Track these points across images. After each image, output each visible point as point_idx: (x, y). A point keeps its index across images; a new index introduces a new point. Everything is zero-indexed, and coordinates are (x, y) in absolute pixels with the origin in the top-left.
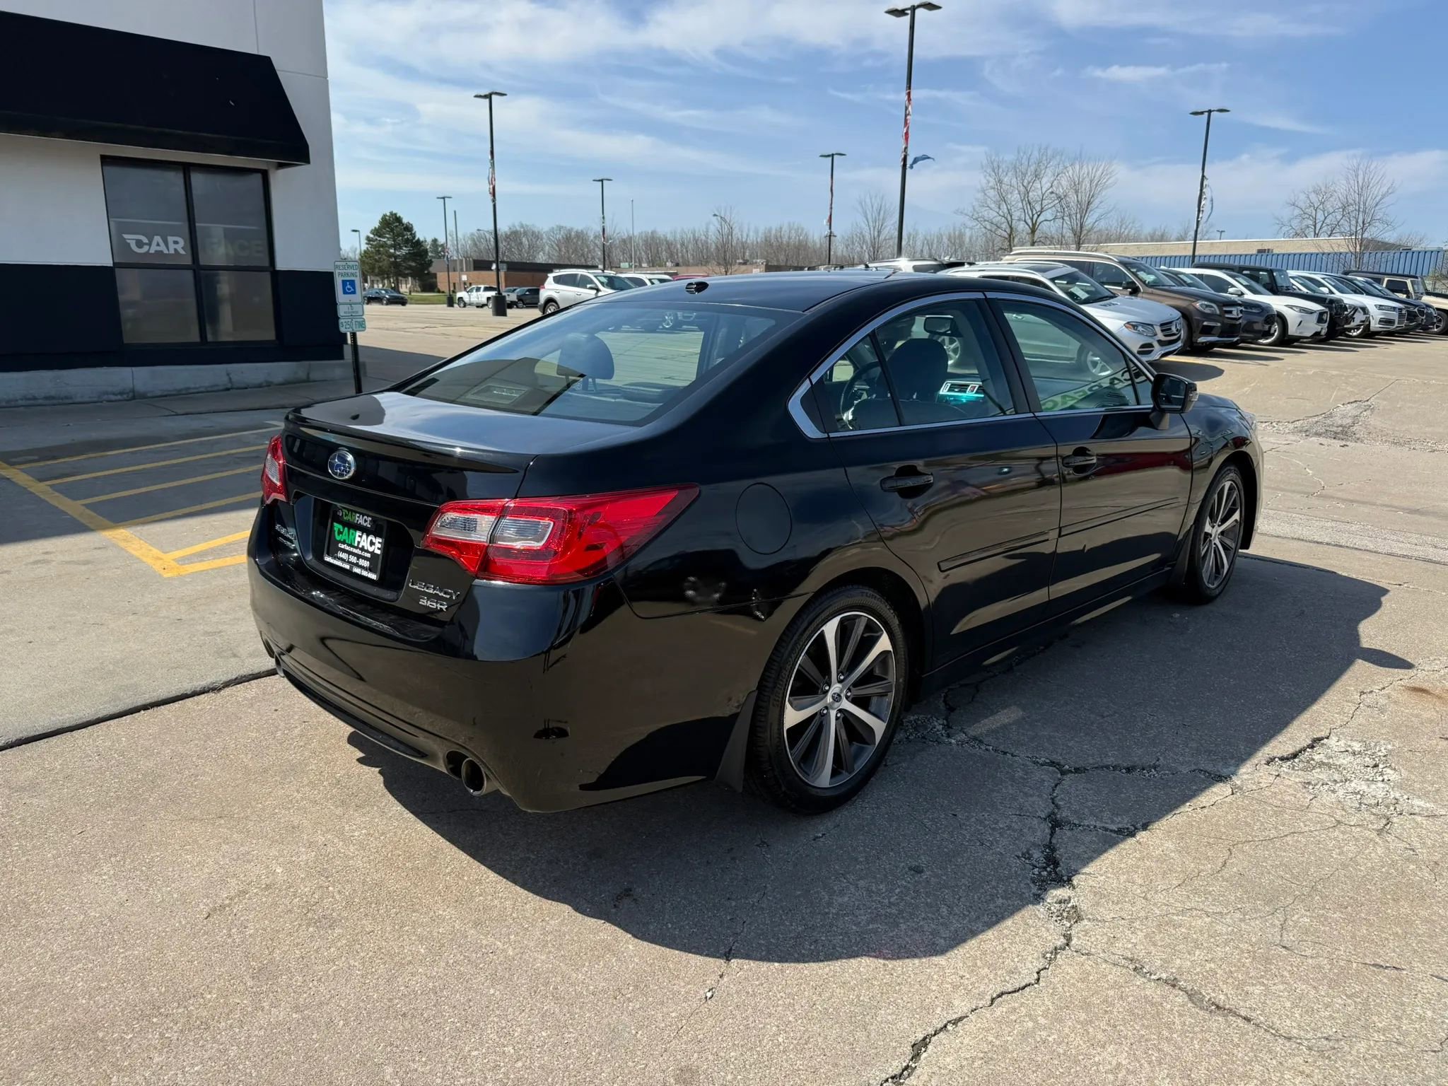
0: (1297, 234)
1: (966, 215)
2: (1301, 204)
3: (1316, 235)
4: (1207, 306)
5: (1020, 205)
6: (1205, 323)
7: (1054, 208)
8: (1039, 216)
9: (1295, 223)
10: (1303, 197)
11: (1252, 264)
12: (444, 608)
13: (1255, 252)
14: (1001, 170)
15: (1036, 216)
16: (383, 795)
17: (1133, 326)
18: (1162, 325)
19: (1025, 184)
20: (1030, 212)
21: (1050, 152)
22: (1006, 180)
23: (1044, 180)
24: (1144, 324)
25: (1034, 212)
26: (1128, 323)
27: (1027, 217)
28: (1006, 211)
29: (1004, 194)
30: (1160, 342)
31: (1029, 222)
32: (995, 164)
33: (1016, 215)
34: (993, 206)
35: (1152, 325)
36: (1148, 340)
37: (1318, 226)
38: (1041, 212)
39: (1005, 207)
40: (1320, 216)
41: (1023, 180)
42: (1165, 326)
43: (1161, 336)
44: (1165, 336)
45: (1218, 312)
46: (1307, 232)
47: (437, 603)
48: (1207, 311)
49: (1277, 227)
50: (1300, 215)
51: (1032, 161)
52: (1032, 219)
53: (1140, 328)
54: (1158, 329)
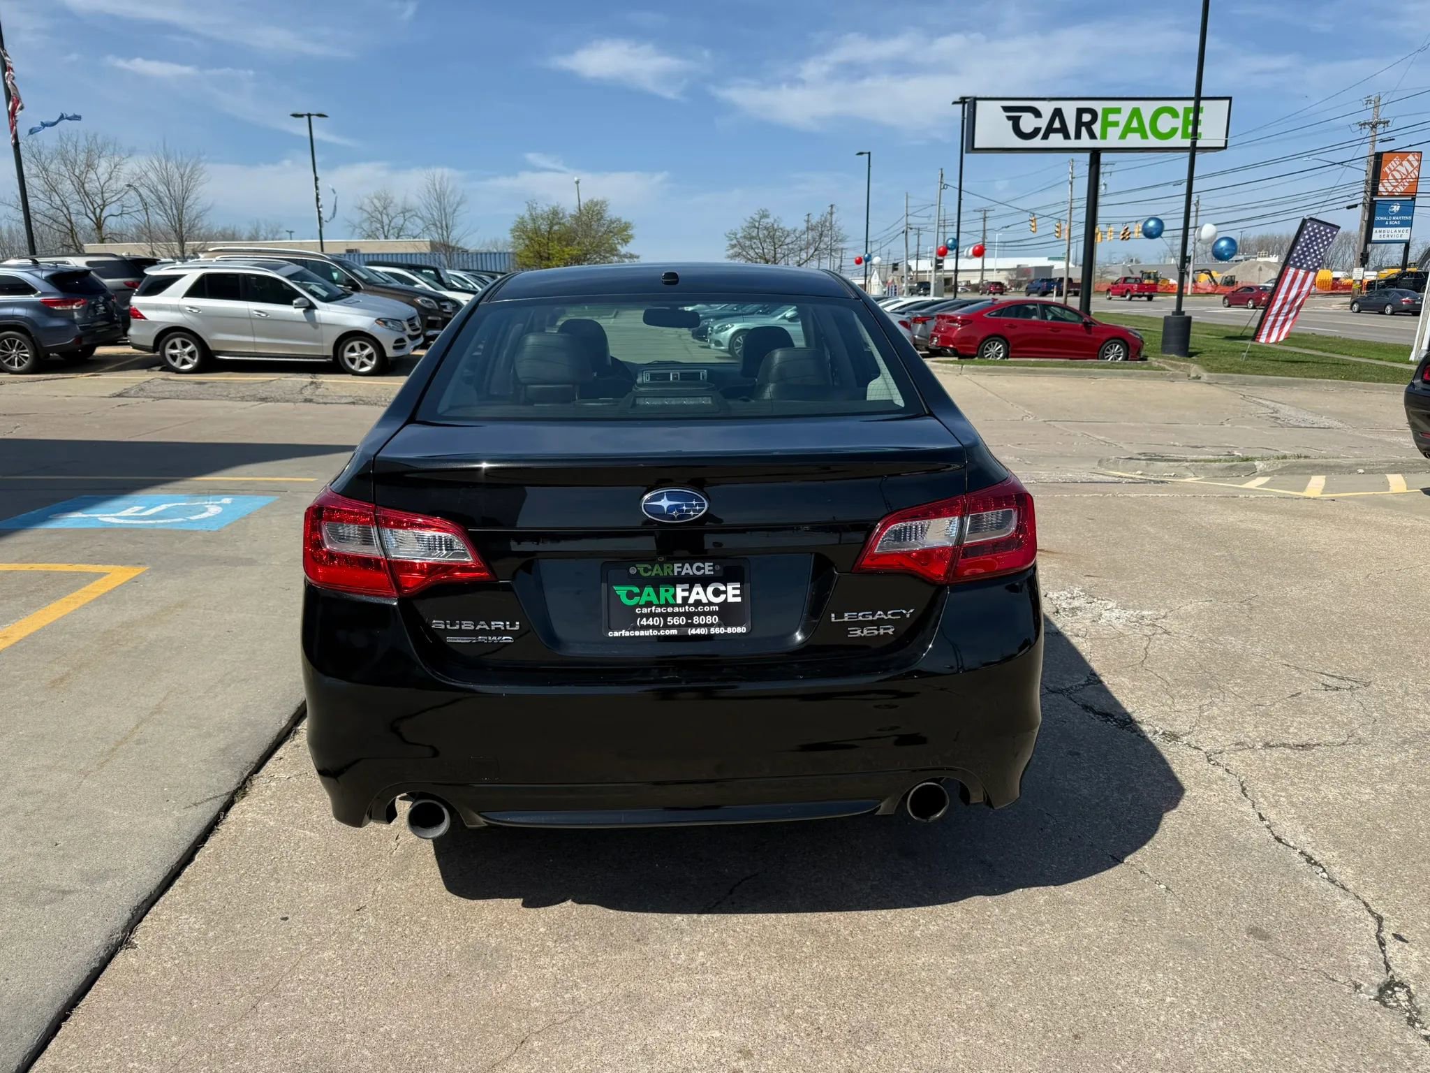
0: (369, 236)
1: (9, 205)
2: (369, 210)
3: (386, 237)
4: (427, 302)
5: (76, 197)
6: (430, 318)
7: (119, 203)
8: (102, 210)
9: (366, 226)
10: (366, 201)
11: (409, 262)
12: (890, 632)
14: (43, 156)
15: (98, 211)
17: (383, 321)
18: (408, 320)
19: (77, 174)
20: (91, 207)
21: (99, 140)
22: (53, 167)
23: (100, 170)
24: (393, 320)
25: (96, 206)
26: (379, 319)
27: (88, 211)
28: (59, 203)
29: (54, 184)
30: (410, 336)
31: (91, 215)
32: (35, 150)
33: (73, 208)
34: (41, 196)
35: (399, 321)
36: (400, 336)
37: (386, 229)
38: (104, 206)
39: (57, 198)
40: (386, 220)
41: (74, 170)
42: (411, 320)
43: (409, 331)
44: (414, 330)
45: (437, 307)
46: (377, 234)
47: (878, 630)
48: (427, 306)
49: (351, 229)
50: (369, 218)
51: (80, 148)
52: (94, 213)
53: (390, 324)
54: (406, 325)
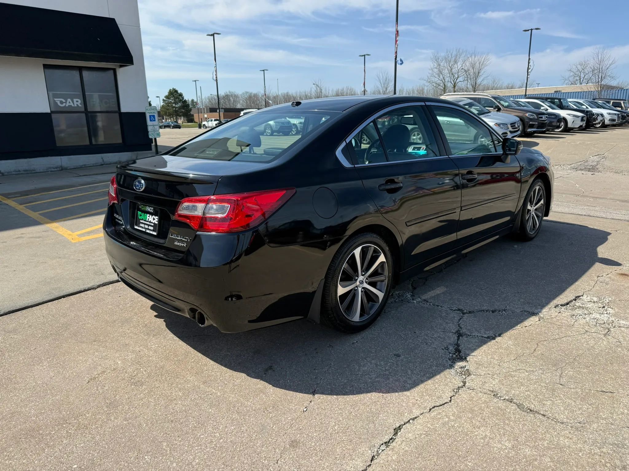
0: (572, 84)
1: (425, 80)
2: (575, 71)
3: (581, 84)
4: (531, 115)
5: (448, 75)
6: (531, 123)
7: (463, 76)
8: (457, 79)
9: (571, 79)
10: (574, 67)
11: (552, 97)
12: (185, 245)
13: (553, 92)
14: (439, 60)
15: (455, 80)
16: (165, 330)
17: (498, 125)
18: (511, 124)
19: (450, 66)
20: (453, 78)
21: (461, 51)
22: (442, 64)
23: (459, 64)
24: (503, 124)
25: (455, 78)
26: (496, 123)
27: (452, 80)
28: (442, 78)
29: (441, 70)
30: (511, 132)
31: (453, 82)
32: (437, 58)
33: (447, 79)
34: (436, 76)
35: (507, 124)
36: (505, 131)
37: (582, 80)
38: (458, 78)
39: (442, 76)
40: (582, 75)
41: (449, 64)
42: (513, 125)
43: (511, 129)
44: (513, 129)
45: (536, 118)
46: (576, 82)
47: (182, 243)
48: (531, 117)
49: (563, 81)
50: (573, 75)
51: (453, 55)
52: (454, 81)
53: (501, 126)
54: (509, 126)
